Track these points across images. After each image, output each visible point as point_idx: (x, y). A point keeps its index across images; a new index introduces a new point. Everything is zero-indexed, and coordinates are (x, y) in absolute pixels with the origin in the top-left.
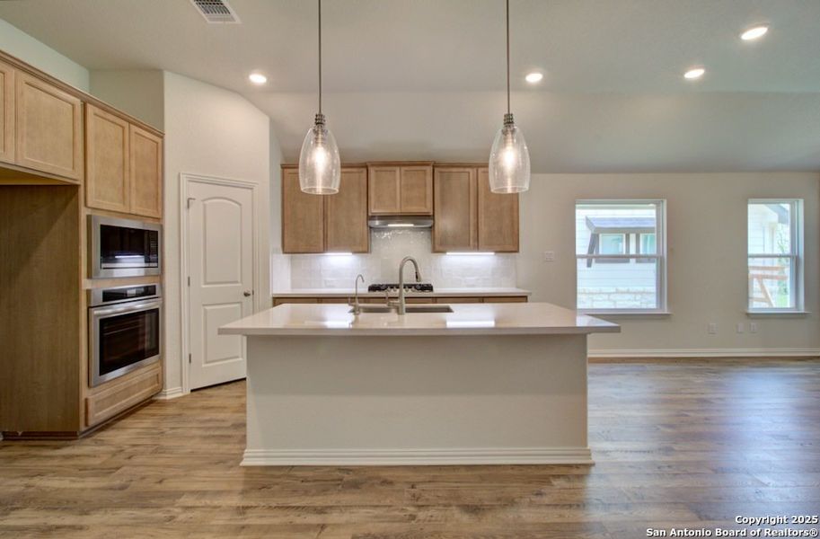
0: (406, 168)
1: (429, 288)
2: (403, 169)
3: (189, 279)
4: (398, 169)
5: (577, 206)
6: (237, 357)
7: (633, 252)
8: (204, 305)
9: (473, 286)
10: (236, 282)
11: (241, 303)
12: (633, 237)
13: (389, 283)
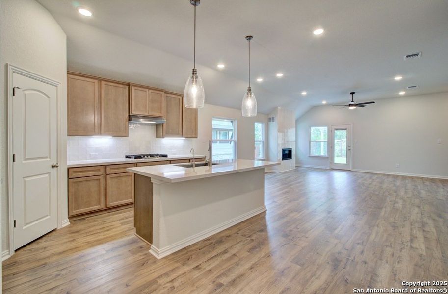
0: (152, 91)
1: (166, 156)
2: (150, 91)
3: (14, 156)
4: (147, 90)
5: (213, 119)
6: (47, 216)
7: (218, 138)
8: (24, 178)
9: (175, 154)
10: (46, 157)
11: (49, 173)
12: (218, 132)
13: (146, 154)
